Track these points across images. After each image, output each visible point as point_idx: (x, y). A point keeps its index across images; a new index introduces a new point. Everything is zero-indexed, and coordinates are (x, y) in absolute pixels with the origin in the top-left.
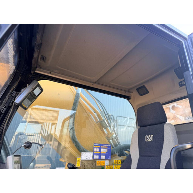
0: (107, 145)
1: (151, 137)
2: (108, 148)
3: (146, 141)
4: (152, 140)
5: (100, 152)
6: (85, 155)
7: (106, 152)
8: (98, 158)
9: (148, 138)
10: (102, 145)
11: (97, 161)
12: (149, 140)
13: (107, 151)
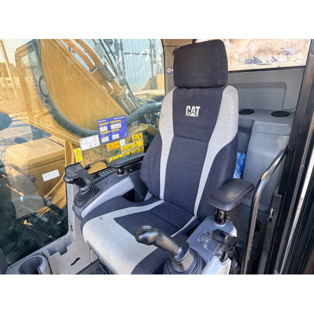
0: (120, 118)
1: (196, 109)
2: (122, 122)
3: (187, 115)
4: (197, 115)
5: (110, 132)
6: (86, 141)
7: (120, 129)
8: (108, 140)
9: (190, 111)
10: (112, 119)
11: (108, 145)
12: (193, 115)
13: (121, 127)
